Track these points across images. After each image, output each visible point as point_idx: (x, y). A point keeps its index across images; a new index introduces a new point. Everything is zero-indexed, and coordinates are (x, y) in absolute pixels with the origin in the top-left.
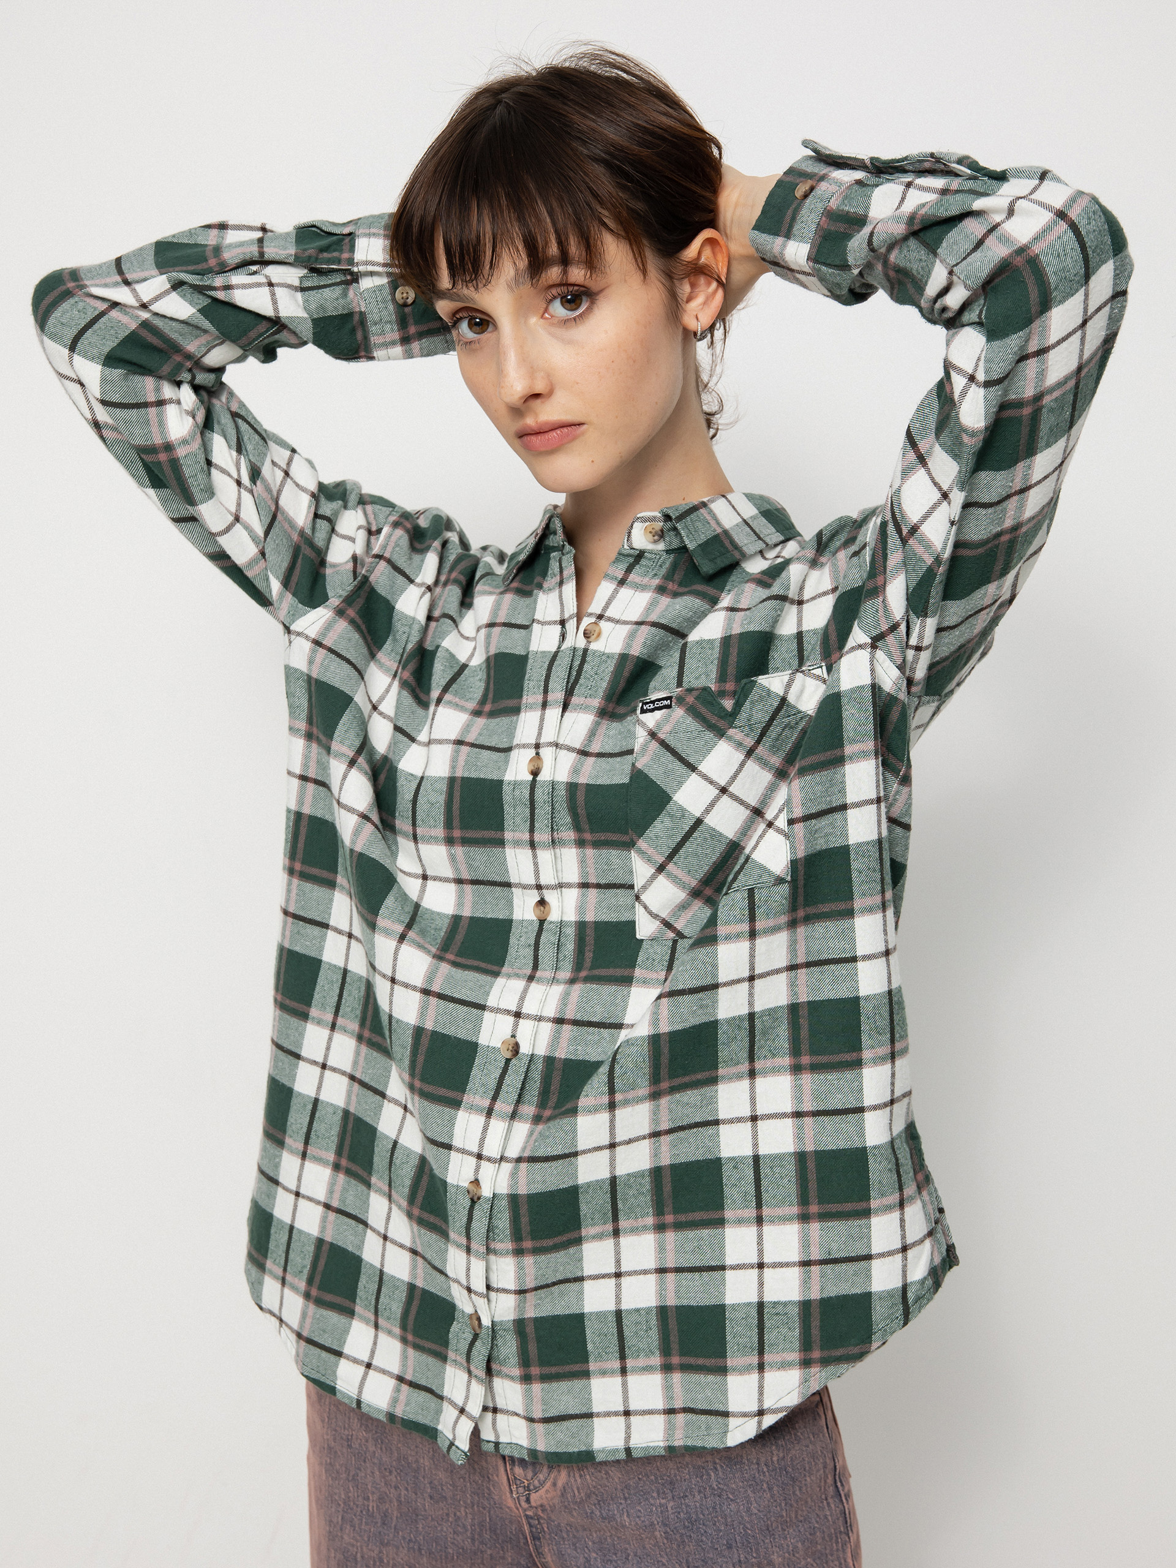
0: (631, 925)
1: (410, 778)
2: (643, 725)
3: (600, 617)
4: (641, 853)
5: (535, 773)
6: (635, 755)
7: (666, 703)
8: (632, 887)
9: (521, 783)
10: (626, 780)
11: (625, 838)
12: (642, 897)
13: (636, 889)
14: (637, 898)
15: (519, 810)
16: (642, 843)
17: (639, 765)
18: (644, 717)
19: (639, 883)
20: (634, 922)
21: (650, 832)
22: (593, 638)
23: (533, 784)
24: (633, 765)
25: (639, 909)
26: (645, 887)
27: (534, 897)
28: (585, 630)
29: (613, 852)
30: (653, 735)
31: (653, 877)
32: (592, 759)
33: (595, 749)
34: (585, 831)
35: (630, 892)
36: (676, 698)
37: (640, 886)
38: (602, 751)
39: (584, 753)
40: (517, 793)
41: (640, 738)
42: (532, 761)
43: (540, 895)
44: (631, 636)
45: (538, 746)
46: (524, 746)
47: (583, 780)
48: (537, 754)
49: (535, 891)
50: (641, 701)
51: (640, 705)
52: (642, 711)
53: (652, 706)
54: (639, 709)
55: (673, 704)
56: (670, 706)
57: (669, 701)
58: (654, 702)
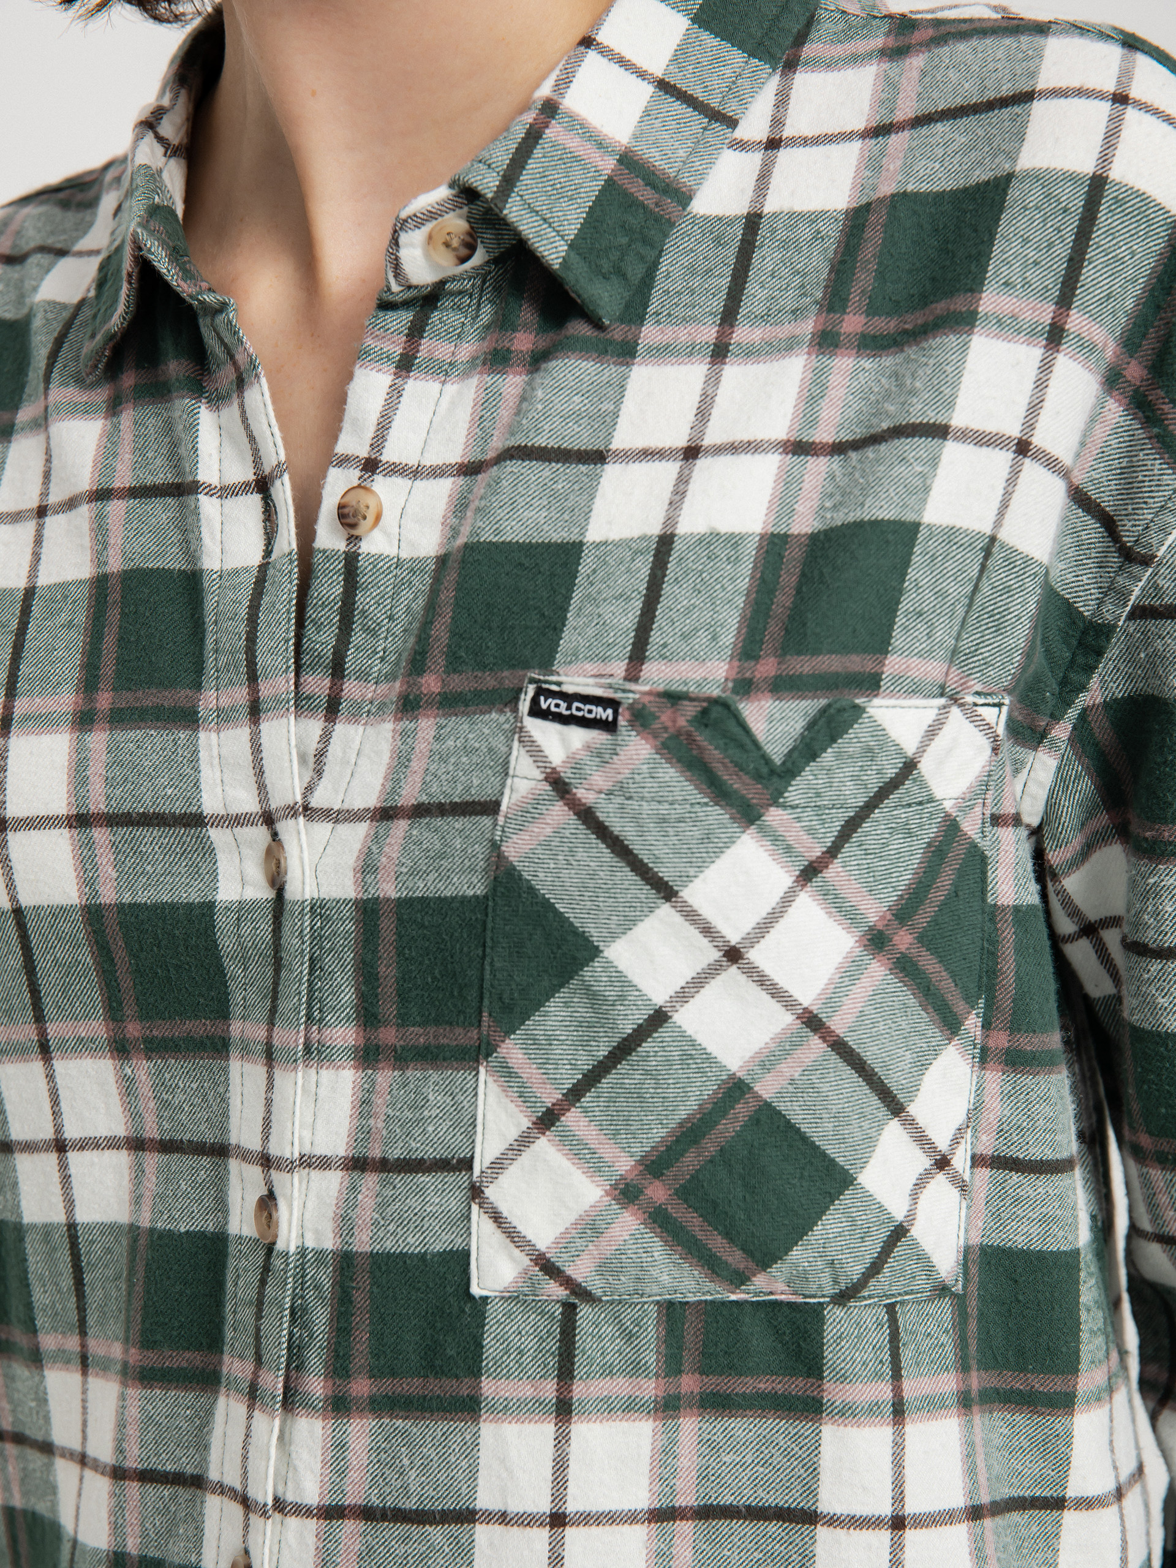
0: (459, 1261)
2: (536, 752)
3: (371, 466)
4: (507, 1073)
5: (278, 882)
6: (501, 819)
7: (606, 714)
8: (467, 1164)
9: (252, 907)
10: (479, 890)
11: (467, 1037)
12: (490, 1192)
13: (476, 1175)
14: (476, 1192)
15: (252, 968)
16: (512, 1050)
17: (515, 849)
18: (543, 732)
19: (485, 1152)
20: (465, 1255)
21: (538, 1025)
22: (364, 525)
23: (277, 909)
24: (497, 848)
25: (481, 1224)
26: (498, 1166)
28: (341, 507)
29: (434, 1076)
30: (559, 786)
31: (524, 1142)
32: (401, 826)
33: (410, 794)
34: (386, 1024)
35: (462, 1178)
36: (631, 707)
37: (486, 1164)
38: (424, 798)
39: (385, 814)
40: (247, 932)
41: (520, 784)
42: (268, 852)
43: (267, 1181)
44: (459, 505)
45: (270, 820)
46: (242, 819)
47: (387, 889)
48: (275, 836)
49: (259, 1171)
50: (532, 681)
51: (531, 690)
52: (536, 712)
53: (563, 709)
54: (524, 706)
55: (622, 722)
56: (609, 727)
57: (610, 711)
58: (570, 699)
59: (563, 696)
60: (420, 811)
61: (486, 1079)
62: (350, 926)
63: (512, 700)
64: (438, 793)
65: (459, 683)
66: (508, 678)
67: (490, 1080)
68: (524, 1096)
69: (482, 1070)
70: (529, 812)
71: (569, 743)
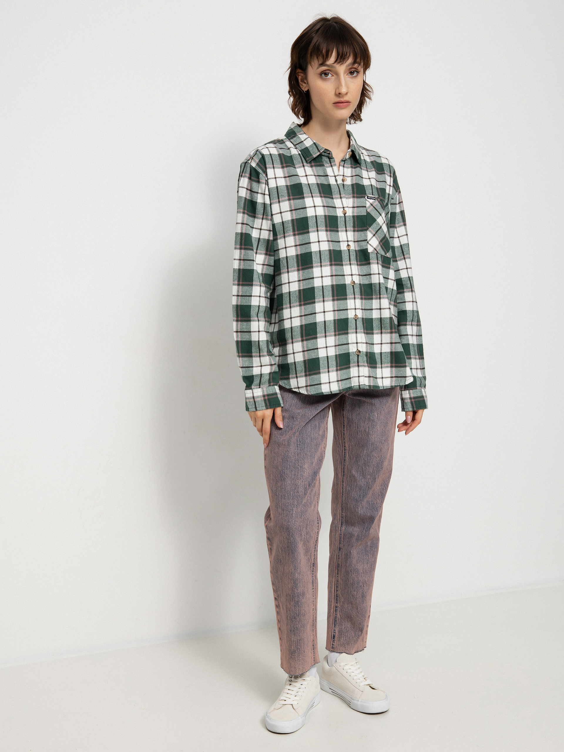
1: (312, 217)
2: (369, 201)
3: (343, 176)
4: (370, 231)
5: (345, 214)
6: (366, 208)
8: (367, 240)
9: (342, 216)
10: (366, 214)
11: (366, 228)
12: (369, 242)
14: (368, 242)
15: (342, 223)
16: (370, 229)
17: (368, 211)
20: (368, 249)
21: (372, 227)
22: (345, 181)
23: (345, 217)
24: (367, 210)
25: (369, 245)
26: (370, 240)
27: (346, 243)
28: (342, 179)
29: (362, 232)
30: (372, 205)
31: (372, 237)
32: (356, 209)
33: (355, 206)
34: (356, 228)
35: (367, 241)
36: (376, 198)
40: (341, 219)
41: (368, 205)
42: (343, 211)
43: (348, 243)
44: (352, 180)
45: (343, 208)
46: (340, 208)
47: (355, 214)
48: (344, 209)
49: (347, 242)
51: (366, 196)
52: (368, 198)
53: (370, 198)
54: (366, 197)
56: (375, 199)
58: (371, 197)
59: (370, 197)
60: (357, 207)
61: (368, 232)
62: (352, 218)
63: (364, 197)
64: (358, 205)
65: (358, 196)
66: (363, 195)
68: (372, 233)
70: (369, 207)
71: (371, 201)
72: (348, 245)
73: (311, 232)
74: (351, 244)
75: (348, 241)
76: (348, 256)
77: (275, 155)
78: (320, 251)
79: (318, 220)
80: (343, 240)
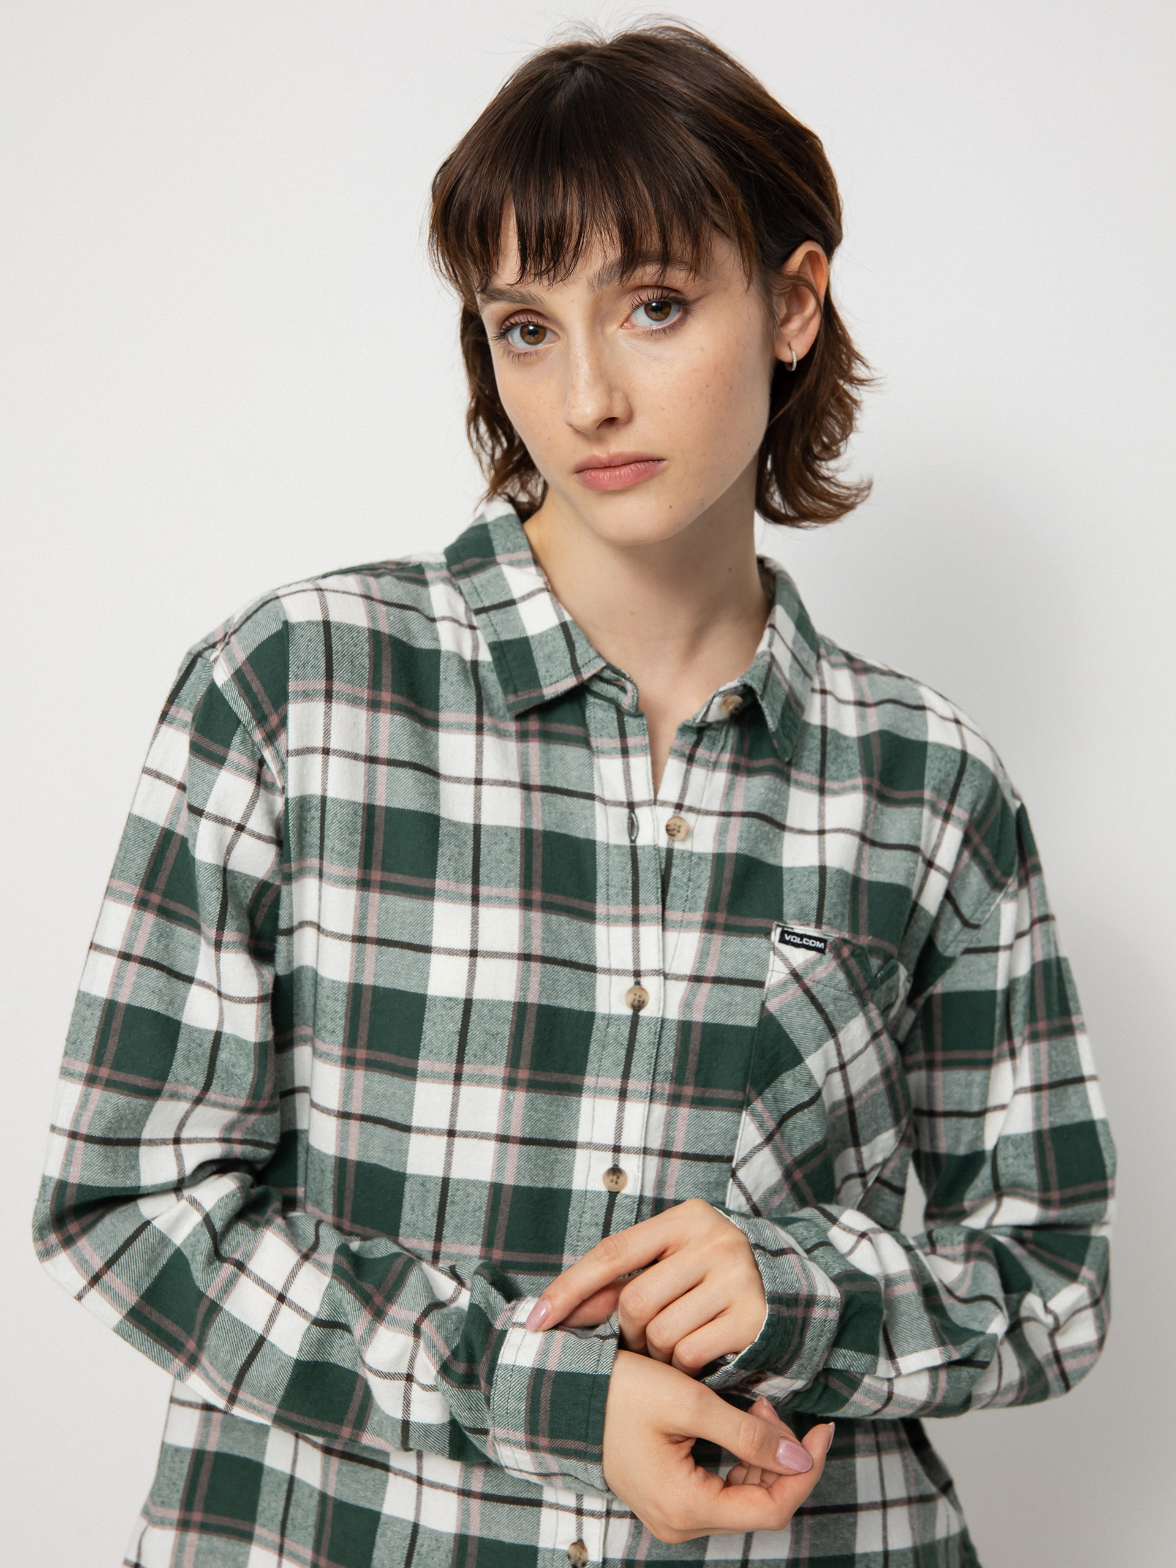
1: (448, 1004)
2: (785, 959)
3: (679, 806)
4: (755, 1114)
5: (638, 1007)
6: (765, 990)
7: (821, 945)
8: (730, 1159)
9: (619, 1018)
10: (753, 1023)
11: (737, 1096)
12: (741, 1174)
13: (734, 1164)
14: (734, 1174)
15: (610, 1049)
16: (758, 1103)
17: (771, 1006)
18: (787, 950)
19: (740, 1154)
22: (679, 836)
23: (635, 1020)
24: (763, 1004)
25: (732, 1189)
26: (744, 1160)
27: (606, 1161)
28: (670, 824)
30: (796, 976)
31: (757, 1149)
32: (706, 987)
33: (711, 971)
34: (687, 1084)
35: (725, 1166)
36: (831, 943)
37: (739, 1159)
38: (719, 974)
39: (697, 979)
40: (612, 1030)
41: (776, 974)
42: (630, 991)
43: (616, 1160)
44: (722, 832)
45: (637, 974)
46: (618, 972)
47: (698, 1017)
48: (638, 983)
49: (610, 1154)
50: (778, 926)
51: (779, 930)
52: (782, 940)
53: (798, 940)
54: (775, 935)
55: (827, 950)
56: (821, 951)
57: (822, 944)
58: (802, 936)
59: (798, 935)
60: (717, 980)
61: (745, 1117)
62: (675, 1033)
63: (767, 933)
64: (727, 973)
65: (735, 920)
66: (764, 922)
67: (748, 1118)
68: (761, 1126)
69: (744, 1112)
70: (780, 988)
71: (799, 957)
72: (615, 1171)
73: (425, 1076)
74: (630, 1164)
75: (617, 1149)
76: (597, 1224)
77: (351, 628)
78: (446, 1181)
79: (472, 1026)
80: (594, 1141)
